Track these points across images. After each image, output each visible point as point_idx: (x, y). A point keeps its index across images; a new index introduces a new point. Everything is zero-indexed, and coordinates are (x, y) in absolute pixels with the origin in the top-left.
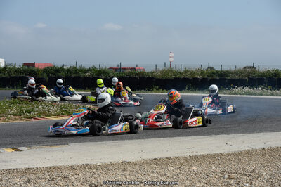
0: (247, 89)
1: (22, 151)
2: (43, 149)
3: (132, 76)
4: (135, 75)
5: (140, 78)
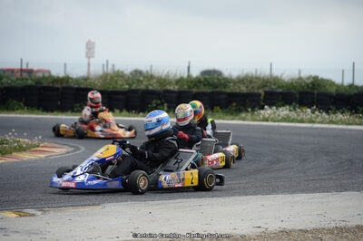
0: (284, 111)
3: (46, 84)
4: (53, 83)
5: (63, 88)
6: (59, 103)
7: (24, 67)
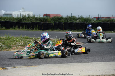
1: (7, 69)
2: (22, 68)
3: (105, 22)
4: (107, 21)
5: (111, 23)
6: (109, 28)
7: (100, 16)
